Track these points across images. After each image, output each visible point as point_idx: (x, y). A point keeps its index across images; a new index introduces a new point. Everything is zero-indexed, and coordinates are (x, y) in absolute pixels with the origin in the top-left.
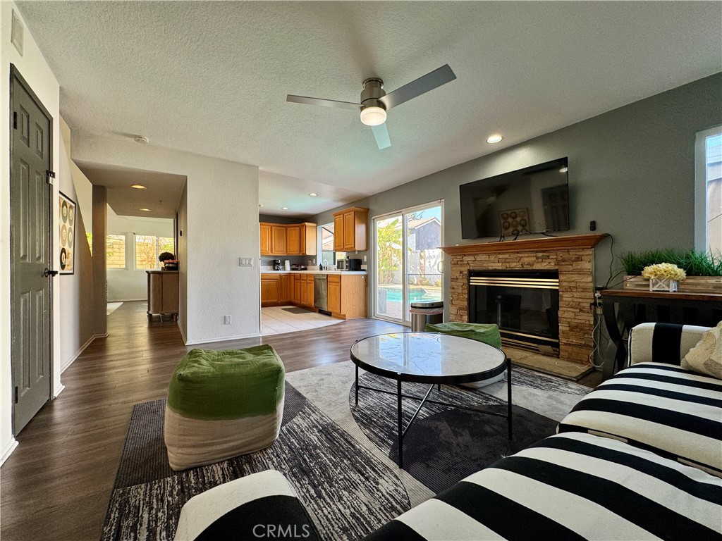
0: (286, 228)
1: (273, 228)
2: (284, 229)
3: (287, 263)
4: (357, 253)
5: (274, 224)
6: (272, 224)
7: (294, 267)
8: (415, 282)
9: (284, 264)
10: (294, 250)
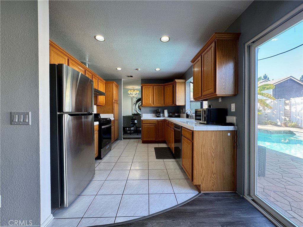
0: (164, 86)
1: (154, 87)
2: (163, 87)
3: (166, 112)
4: (220, 100)
5: (155, 84)
6: (153, 84)
7: (171, 114)
8: (279, 124)
9: (163, 113)
10: (169, 102)
